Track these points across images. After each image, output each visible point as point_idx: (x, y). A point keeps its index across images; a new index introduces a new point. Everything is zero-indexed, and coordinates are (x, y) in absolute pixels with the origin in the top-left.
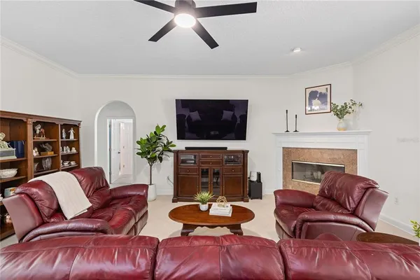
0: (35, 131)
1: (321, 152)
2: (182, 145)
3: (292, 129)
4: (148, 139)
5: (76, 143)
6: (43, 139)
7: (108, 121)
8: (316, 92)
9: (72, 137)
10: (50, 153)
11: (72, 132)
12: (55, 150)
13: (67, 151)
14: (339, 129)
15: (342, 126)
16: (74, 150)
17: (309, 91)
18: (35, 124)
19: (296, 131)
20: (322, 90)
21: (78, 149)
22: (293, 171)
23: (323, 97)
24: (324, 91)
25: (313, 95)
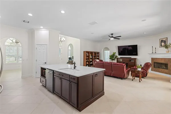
3: (154, 52)
4: (112, 56)
6: (95, 55)
8: (163, 40)
13: (97, 57)
14: (166, 52)
15: (167, 51)
21: (99, 57)
22: (154, 65)
23: (165, 42)
24: (165, 40)
25: (162, 41)
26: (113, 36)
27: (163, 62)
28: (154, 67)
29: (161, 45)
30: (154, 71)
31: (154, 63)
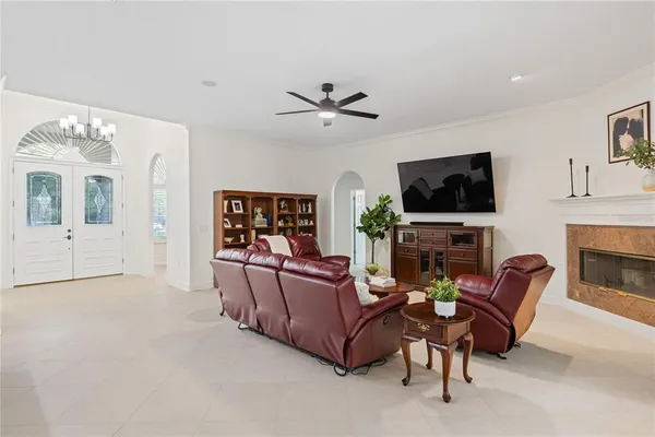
0: (279, 206)
1: (620, 233)
2: (407, 219)
3: (579, 192)
5: (312, 217)
6: (286, 212)
7: (352, 192)
8: (625, 120)
9: (310, 211)
10: (291, 224)
11: (310, 205)
12: (294, 222)
14: (645, 188)
15: (650, 181)
16: (312, 223)
17: (613, 120)
18: (280, 200)
19: (587, 195)
20: (634, 115)
21: (315, 222)
22: (582, 267)
23: (636, 129)
24: (637, 117)
25: (621, 126)
26: (332, 96)
27: (626, 247)
28: (582, 278)
29: (618, 150)
30: (583, 299)
31: (582, 253)
